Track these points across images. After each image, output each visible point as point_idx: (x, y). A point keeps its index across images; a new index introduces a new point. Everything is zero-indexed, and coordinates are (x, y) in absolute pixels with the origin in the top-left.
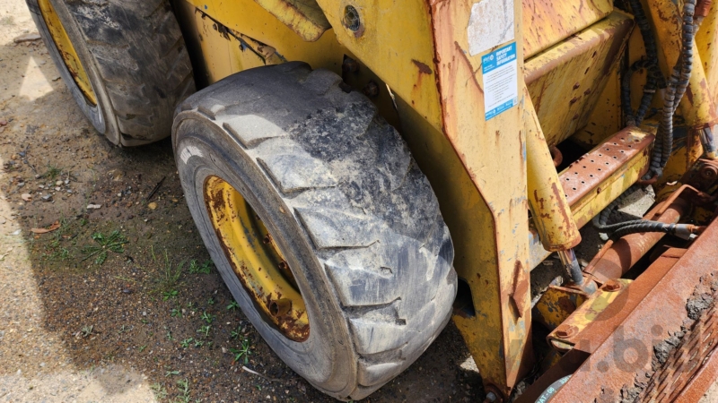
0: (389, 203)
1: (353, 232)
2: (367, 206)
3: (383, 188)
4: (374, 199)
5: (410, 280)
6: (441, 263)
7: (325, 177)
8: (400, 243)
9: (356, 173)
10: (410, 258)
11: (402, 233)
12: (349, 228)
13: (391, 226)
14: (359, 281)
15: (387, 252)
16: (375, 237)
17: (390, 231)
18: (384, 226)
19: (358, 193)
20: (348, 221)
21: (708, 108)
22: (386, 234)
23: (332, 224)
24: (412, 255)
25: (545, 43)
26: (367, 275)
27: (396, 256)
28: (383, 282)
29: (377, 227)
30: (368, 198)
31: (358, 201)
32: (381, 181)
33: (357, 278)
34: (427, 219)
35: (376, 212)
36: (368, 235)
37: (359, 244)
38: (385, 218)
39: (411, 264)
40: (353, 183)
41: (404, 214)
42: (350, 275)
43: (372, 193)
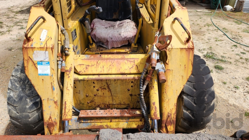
0: (25, 86)
1: (14, 88)
2: (20, 84)
3: (26, 82)
4: (22, 84)
5: (21, 104)
6: (33, 105)
7: (18, 75)
8: (22, 95)
9: (23, 77)
10: (23, 99)
11: (24, 93)
12: (14, 86)
13: (22, 90)
14: (10, 97)
15: (18, 95)
16: (17, 91)
17: (21, 91)
18: (21, 90)
19: (20, 81)
20: (15, 85)
21: (153, 113)
22: (20, 91)
23: (12, 84)
24: (24, 99)
25: (110, 72)
26: (12, 97)
27: (20, 97)
28: (15, 101)
29: (19, 89)
30: (21, 83)
31: (19, 82)
32: (27, 81)
33: (10, 96)
34: (33, 94)
35: (21, 86)
36: (16, 89)
37: (14, 90)
38: (22, 88)
39: (22, 101)
40: (21, 79)
41: (27, 90)
42: (9, 95)
43: (23, 82)
